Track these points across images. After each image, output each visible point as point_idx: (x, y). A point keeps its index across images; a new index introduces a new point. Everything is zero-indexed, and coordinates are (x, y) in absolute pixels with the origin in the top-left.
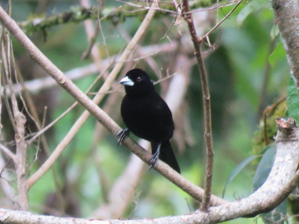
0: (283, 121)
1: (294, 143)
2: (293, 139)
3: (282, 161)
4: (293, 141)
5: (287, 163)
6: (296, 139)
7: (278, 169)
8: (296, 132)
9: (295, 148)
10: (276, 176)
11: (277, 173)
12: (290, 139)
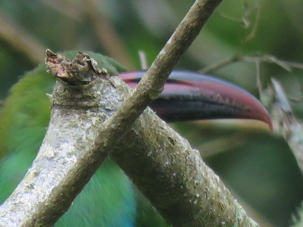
0: (60, 61)
1: (89, 113)
2: (86, 103)
3: (52, 155)
4: (86, 108)
5: (62, 161)
6: (93, 104)
7: (36, 174)
8: (94, 88)
9: (88, 125)
10: (27, 192)
11: (32, 187)
12: (80, 103)
